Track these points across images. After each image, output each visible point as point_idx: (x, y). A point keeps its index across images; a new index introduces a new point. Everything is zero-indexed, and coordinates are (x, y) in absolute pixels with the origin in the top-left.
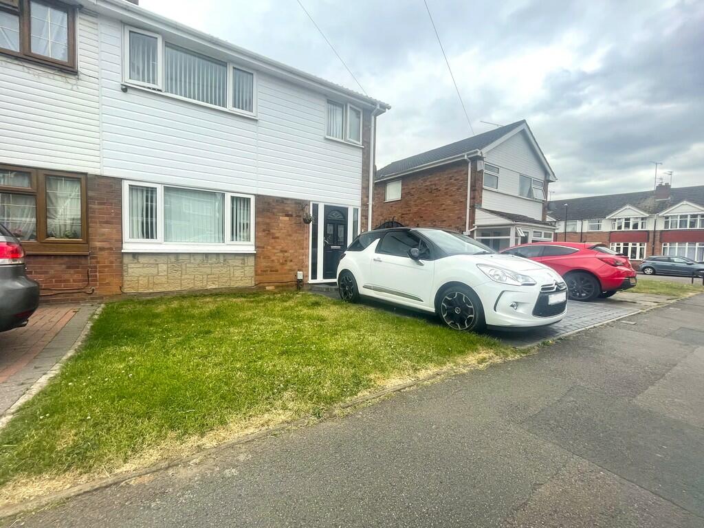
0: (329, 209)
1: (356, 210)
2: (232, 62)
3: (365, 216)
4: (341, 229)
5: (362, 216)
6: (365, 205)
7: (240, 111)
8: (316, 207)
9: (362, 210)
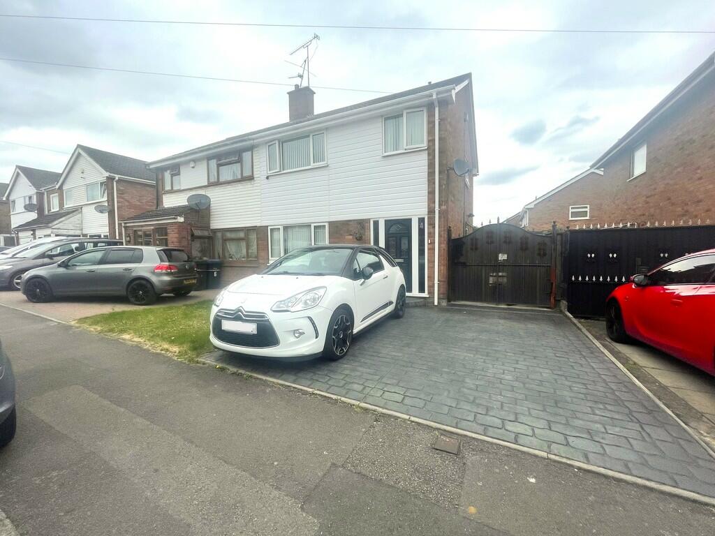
0: (390, 224)
1: (421, 220)
2: (311, 132)
3: (432, 224)
4: (404, 241)
5: (429, 224)
6: (431, 212)
7: (318, 164)
8: (376, 224)
9: (428, 218)
